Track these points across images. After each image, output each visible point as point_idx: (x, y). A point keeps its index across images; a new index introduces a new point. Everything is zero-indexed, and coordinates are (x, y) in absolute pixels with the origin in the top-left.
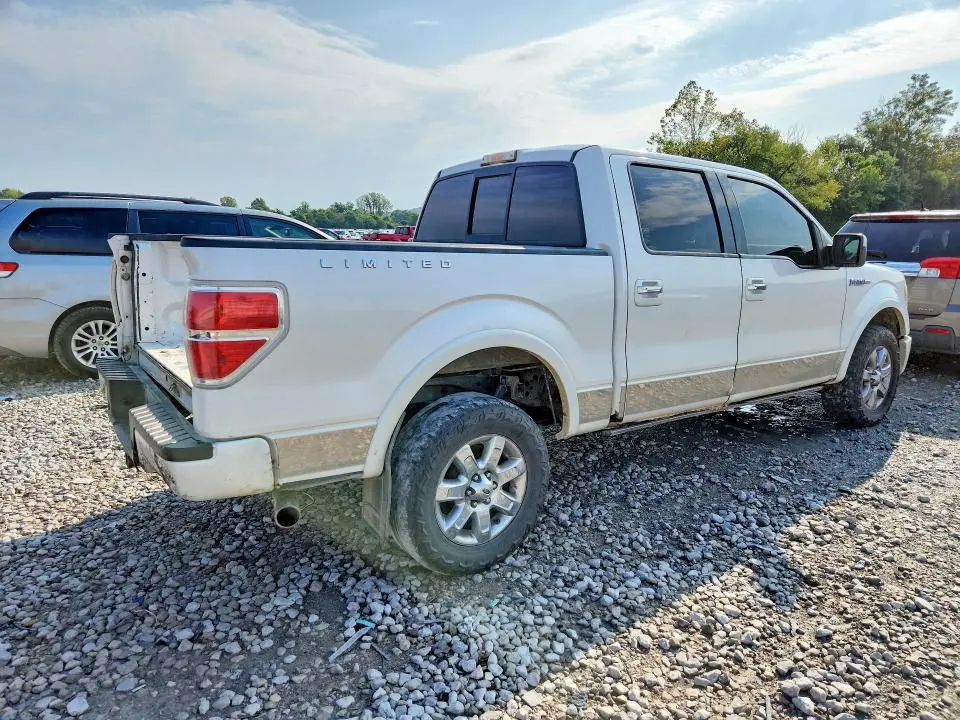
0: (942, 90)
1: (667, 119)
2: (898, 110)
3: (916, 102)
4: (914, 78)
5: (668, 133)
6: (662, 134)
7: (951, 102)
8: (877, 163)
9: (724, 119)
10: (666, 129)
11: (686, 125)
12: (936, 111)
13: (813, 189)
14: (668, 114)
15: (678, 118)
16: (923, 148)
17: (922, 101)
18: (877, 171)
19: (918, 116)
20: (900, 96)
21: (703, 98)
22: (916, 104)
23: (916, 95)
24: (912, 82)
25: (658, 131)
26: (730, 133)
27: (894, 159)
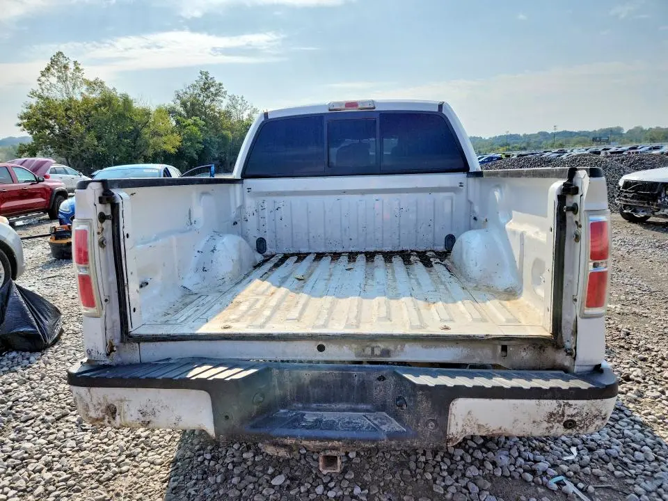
0: (217, 82)
1: (43, 79)
2: (196, 92)
3: (206, 88)
4: (201, 73)
5: (46, 91)
6: (40, 91)
7: (223, 90)
8: (195, 124)
9: (89, 84)
10: (43, 87)
11: (60, 85)
12: (216, 95)
13: (164, 139)
14: (43, 75)
15: (54, 80)
16: (215, 117)
17: (209, 88)
18: (196, 129)
19: (208, 97)
20: (195, 83)
21: (71, 66)
22: (206, 90)
23: (205, 84)
24: (200, 75)
25: (36, 87)
26: (96, 95)
27: (203, 123)
